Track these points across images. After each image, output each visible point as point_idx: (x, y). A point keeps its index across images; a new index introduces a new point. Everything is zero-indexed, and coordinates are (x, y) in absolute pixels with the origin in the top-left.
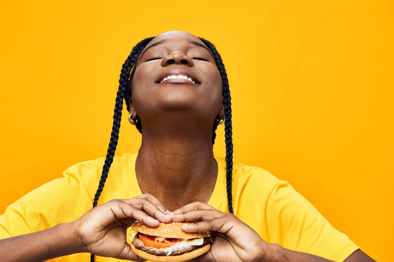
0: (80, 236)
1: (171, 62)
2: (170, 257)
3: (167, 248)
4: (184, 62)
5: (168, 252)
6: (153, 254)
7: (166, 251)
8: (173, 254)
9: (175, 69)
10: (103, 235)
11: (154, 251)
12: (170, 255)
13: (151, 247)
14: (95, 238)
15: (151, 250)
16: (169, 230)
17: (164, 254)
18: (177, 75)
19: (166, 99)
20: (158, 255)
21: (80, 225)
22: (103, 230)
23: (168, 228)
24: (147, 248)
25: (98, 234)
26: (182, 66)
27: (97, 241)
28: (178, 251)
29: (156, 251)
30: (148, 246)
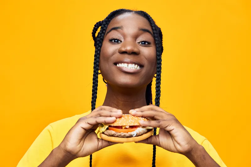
2: (135, 137)
3: (133, 132)
5: (134, 134)
6: (123, 137)
7: (133, 134)
8: (137, 136)
11: (125, 135)
12: (135, 136)
13: (122, 133)
15: (122, 135)
16: (132, 121)
17: (131, 136)
20: (128, 137)
23: (131, 119)
24: (119, 134)
28: (140, 133)
29: (126, 135)
30: (119, 133)
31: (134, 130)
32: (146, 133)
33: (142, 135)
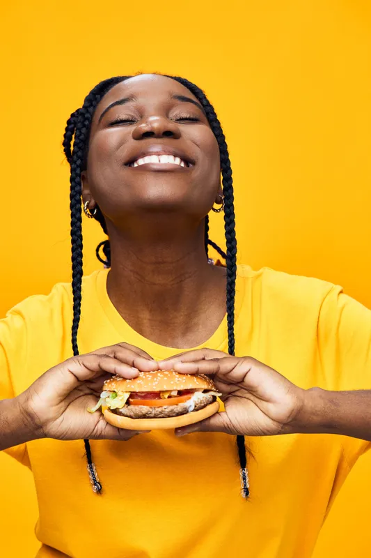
0: (29, 415)
1: (149, 134)
2: (193, 413)
3: (188, 401)
4: (169, 134)
5: (190, 406)
6: (169, 416)
7: (188, 405)
8: (196, 409)
9: (155, 145)
10: (63, 409)
11: (172, 411)
12: (193, 411)
13: (165, 407)
14: (51, 415)
15: (167, 410)
17: (184, 412)
18: (158, 154)
19: (146, 196)
20: (178, 415)
21: (27, 399)
22: (61, 401)
24: (160, 410)
25: (55, 408)
26: (166, 140)
27: (55, 419)
28: (201, 403)
29: (175, 410)
30: (159, 407)
31: (190, 398)
32: (211, 403)
33: (205, 406)
